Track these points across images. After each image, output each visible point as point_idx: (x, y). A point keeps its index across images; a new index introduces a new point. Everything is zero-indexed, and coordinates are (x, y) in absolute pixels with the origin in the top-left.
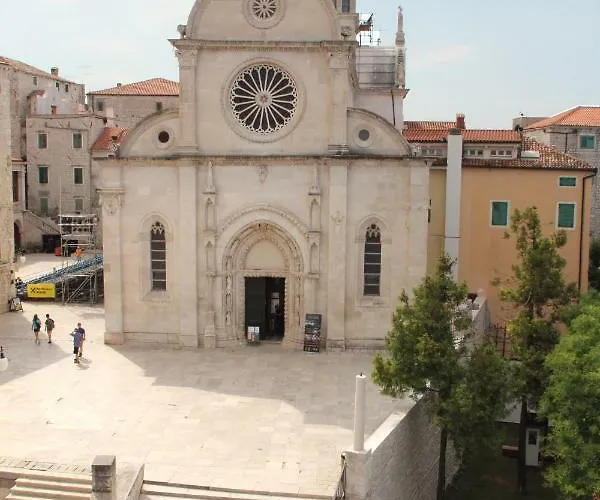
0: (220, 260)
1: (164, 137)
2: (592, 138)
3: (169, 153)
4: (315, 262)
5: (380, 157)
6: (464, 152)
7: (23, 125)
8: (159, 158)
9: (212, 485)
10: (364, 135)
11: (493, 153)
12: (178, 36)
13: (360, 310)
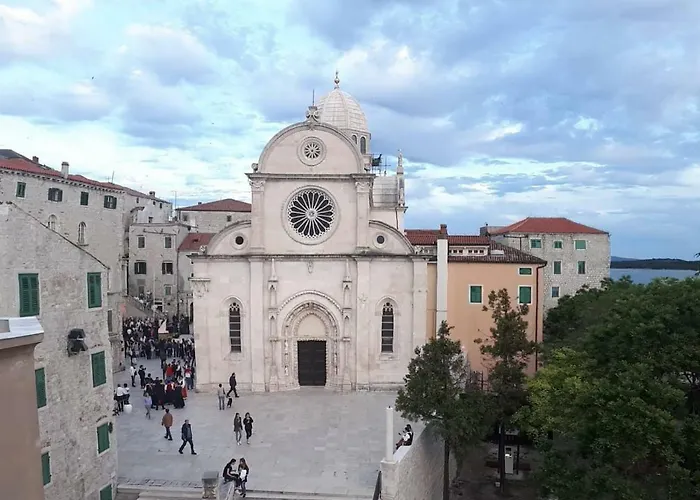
0: (280, 329)
1: (240, 240)
2: (539, 241)
3: (244, 252)
4: (347, 330)
5: (392, 256)
6: (449, 251)
7: (127, 230)
8: (236, 256)
9: (285, 491)
10: (381, 240)
11: (470, 252)
12: (252, 171)
13: (379, 362)
